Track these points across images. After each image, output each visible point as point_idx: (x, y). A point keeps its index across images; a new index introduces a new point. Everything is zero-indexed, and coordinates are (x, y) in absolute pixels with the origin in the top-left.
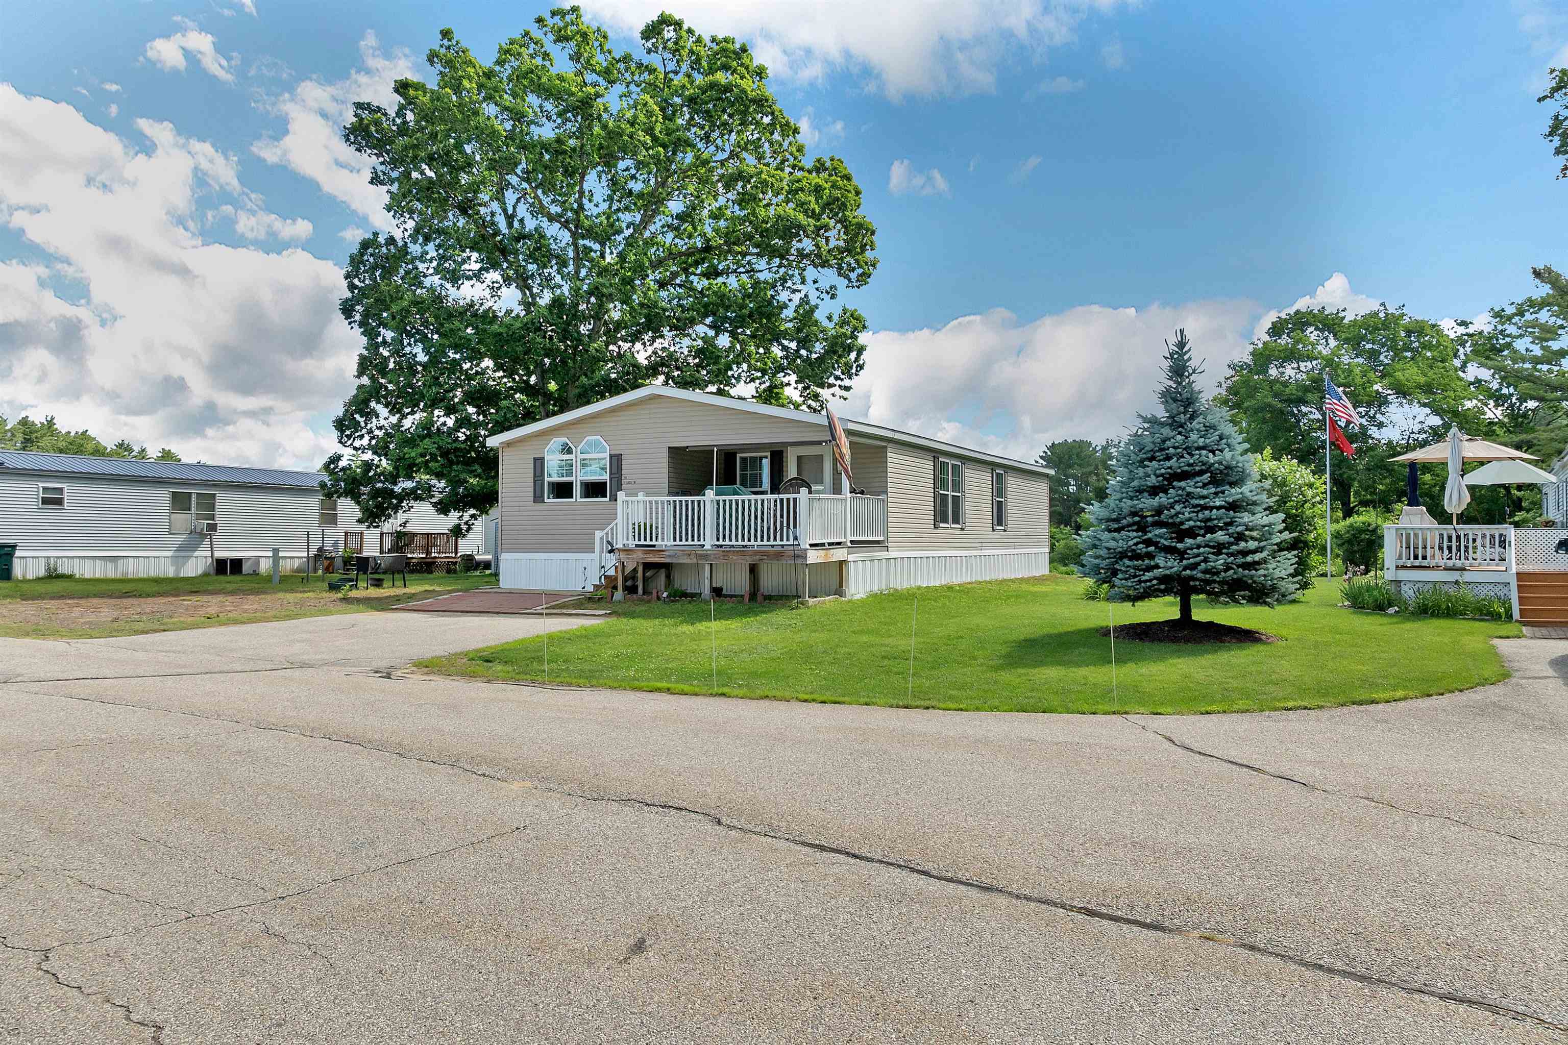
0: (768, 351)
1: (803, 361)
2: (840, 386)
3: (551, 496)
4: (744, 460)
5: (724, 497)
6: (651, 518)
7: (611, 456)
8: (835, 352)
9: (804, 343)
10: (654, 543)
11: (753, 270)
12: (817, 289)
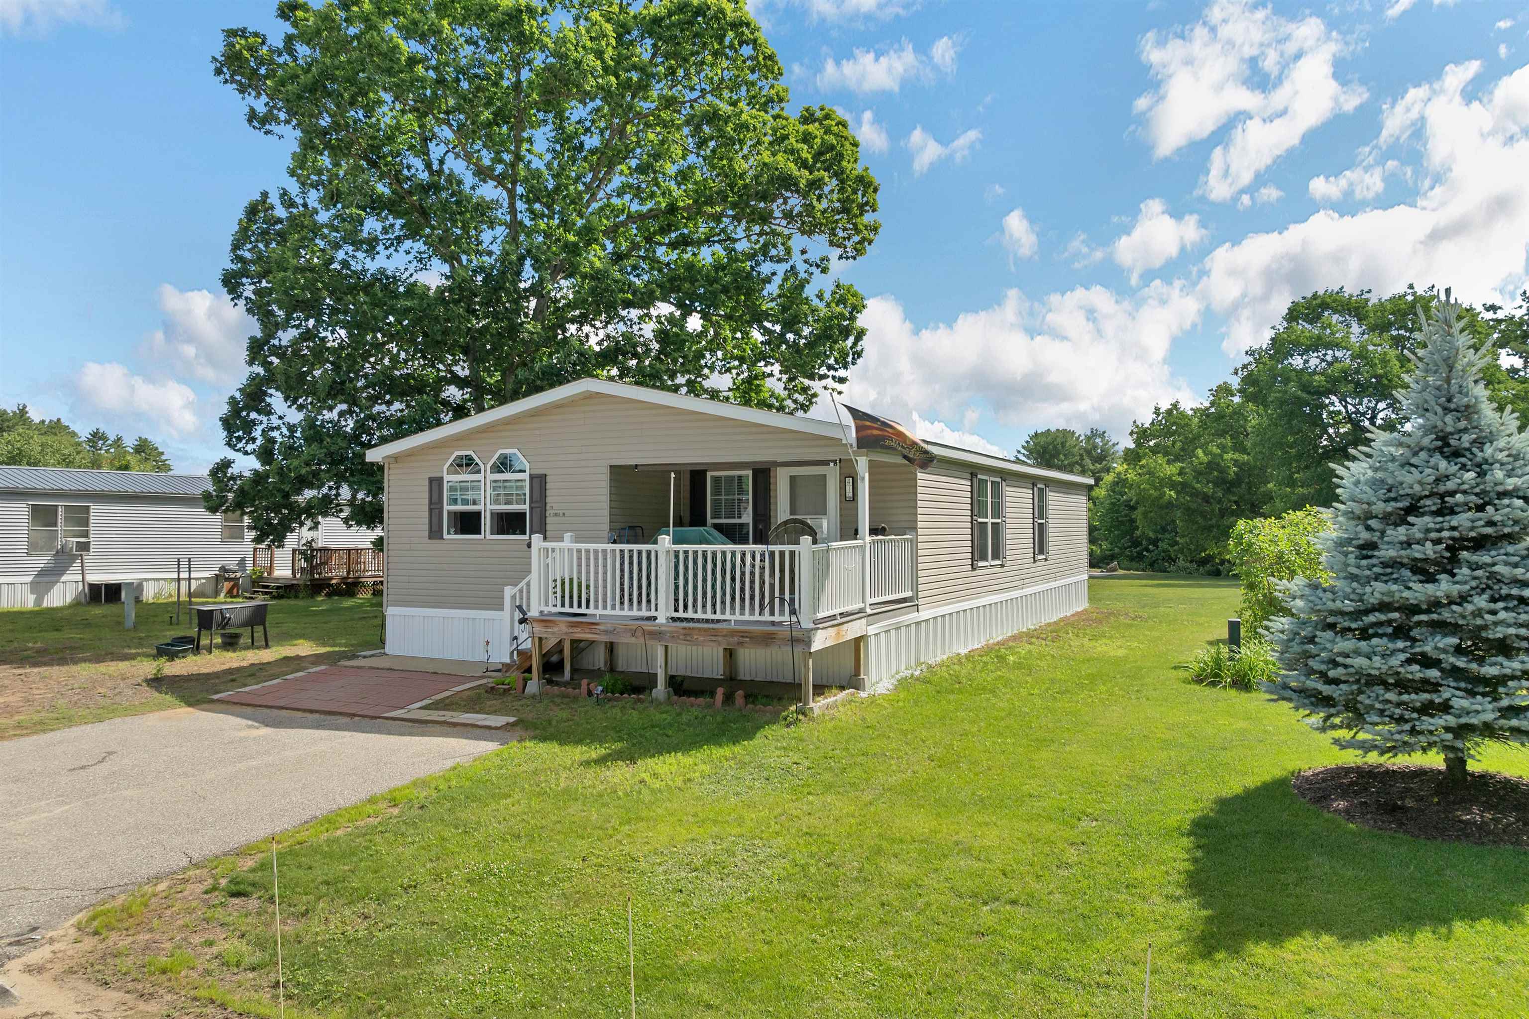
0: (746, 335)
1: (789, 346)
2: (834, 377)
3: (452, 530)
4: (716, 480)
5: (685, 547)
6: (580, 572)
7: (532, 477)
8: (829, 337)
9: (791, 324)
10: (583, 610)
11: (729, 238)
12: (805, 261)
